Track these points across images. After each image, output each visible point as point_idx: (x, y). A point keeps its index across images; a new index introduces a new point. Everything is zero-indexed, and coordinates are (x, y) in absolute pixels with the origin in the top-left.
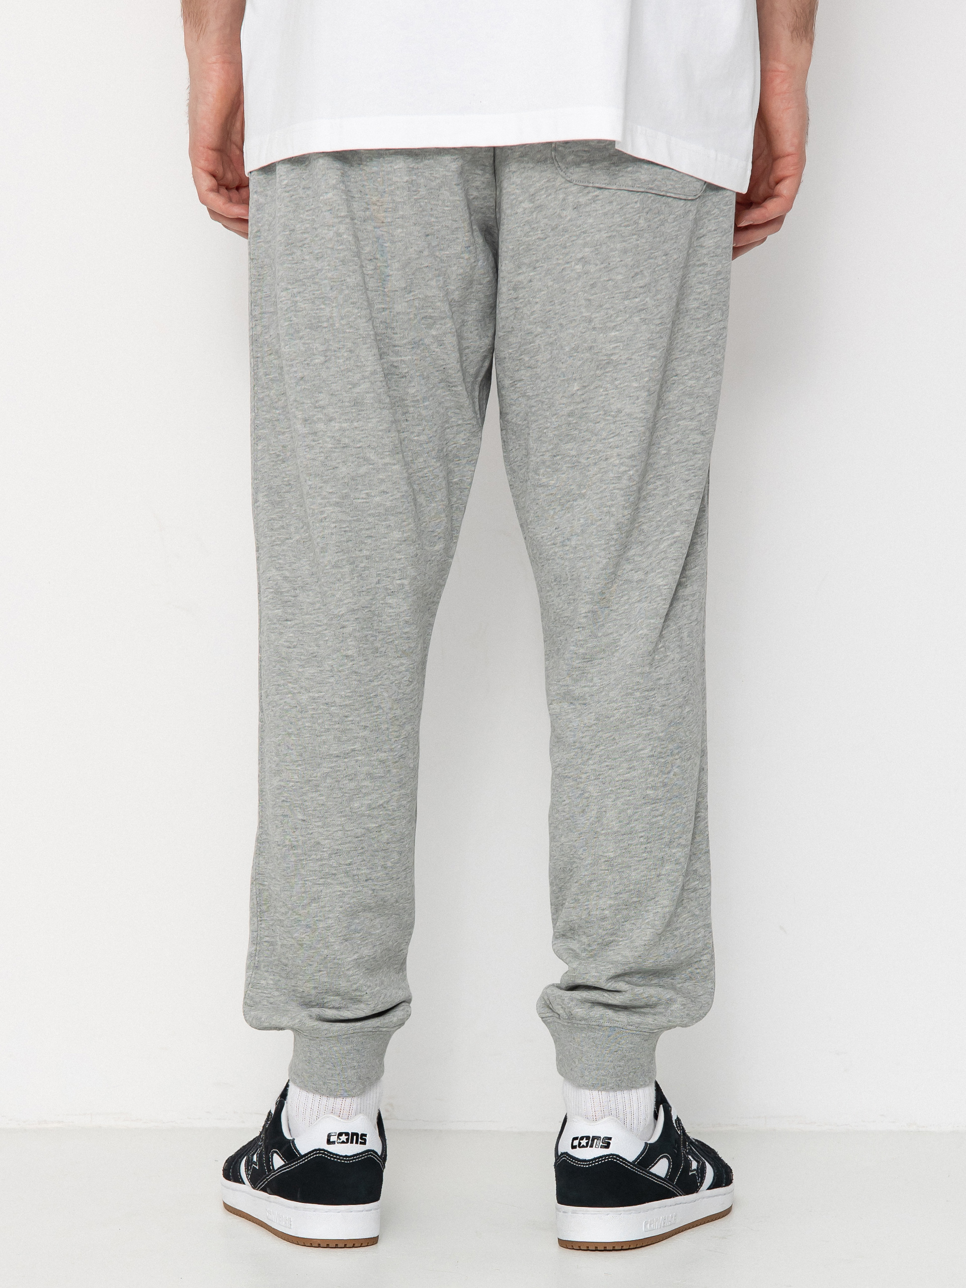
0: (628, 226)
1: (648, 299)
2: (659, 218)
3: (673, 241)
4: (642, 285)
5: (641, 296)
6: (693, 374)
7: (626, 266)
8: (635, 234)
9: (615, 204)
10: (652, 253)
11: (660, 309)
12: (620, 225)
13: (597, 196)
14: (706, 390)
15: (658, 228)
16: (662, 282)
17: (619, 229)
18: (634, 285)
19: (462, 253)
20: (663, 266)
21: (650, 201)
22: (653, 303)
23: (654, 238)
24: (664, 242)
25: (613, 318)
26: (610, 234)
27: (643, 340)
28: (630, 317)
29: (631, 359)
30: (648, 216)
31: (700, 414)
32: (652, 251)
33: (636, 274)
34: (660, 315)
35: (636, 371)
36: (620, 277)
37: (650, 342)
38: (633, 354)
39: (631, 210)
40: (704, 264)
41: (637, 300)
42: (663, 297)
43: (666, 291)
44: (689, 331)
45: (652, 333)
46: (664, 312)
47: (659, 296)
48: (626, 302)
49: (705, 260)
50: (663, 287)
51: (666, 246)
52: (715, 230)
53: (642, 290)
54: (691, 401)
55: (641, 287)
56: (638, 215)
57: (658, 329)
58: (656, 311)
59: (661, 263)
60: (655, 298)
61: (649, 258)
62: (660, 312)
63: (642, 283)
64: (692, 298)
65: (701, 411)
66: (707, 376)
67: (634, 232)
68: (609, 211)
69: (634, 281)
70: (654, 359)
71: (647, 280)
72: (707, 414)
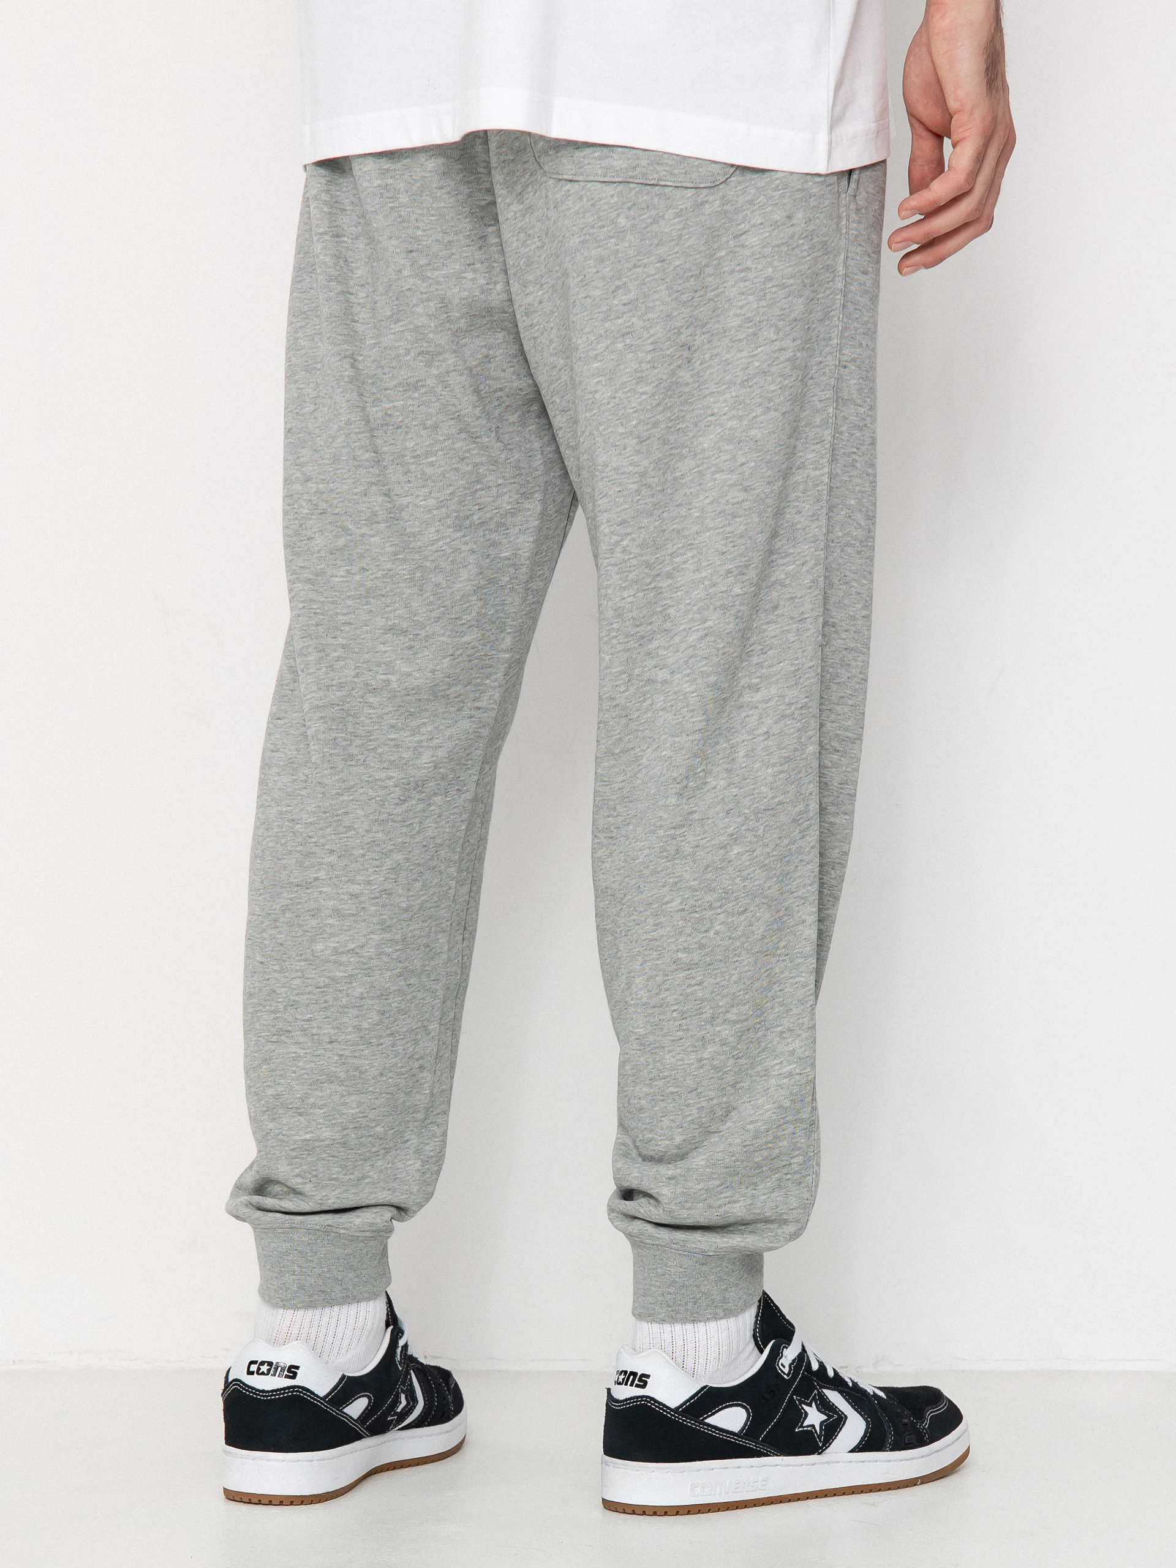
0: (603, 226)
1: (634, 320)
2: (648, 215)
3: (672, 243)
4: (625, 302)
5: (625, 315)
6: (734, 412)
7: (603, 278)
8: (612, 237)
9: (585, 199)
10: (639, 260)
11: (652, 331)
12: (593, 227)
13: (569, 191)
14: (753, 433)
15: (648, 227)
16: (656, 296)
17: (592, 231)
18: (616, 302)
19: (462, 272)
20: (657, 276)
21: (633, 193)
22: (641, 324)
23: (642, 240)
24: (658, 245)
25: (594, 345)
26: (582, 239)
27: (627, 373)
28: (613, 343)
29: (614, 398)
30: (632, 213)
31: (743, 464)
32: (638, 258)
33: (618, 288)
34: (652, 339)
35: (621, 413)
36: (598, 293)
37: (639, 375)
38: (616, 391)
39: (606, 207)
40: (748, 269)
41: (620, 321)
42: (656, 316)
43: (662, 307)
44: (728, 356)
45: (641, 363)
46: (660, 335)
47: (650, 316)
48: (607, 325)
49: (749, 263)
50: (658, 303)
51: (661, 251)
52: (761, 224)
53: (626, 309)
54: (731, 447)
55: (625, 304)
56: (616, 212)
57: (649, 357)
58: (645, 335)
59: (653, 272)
60: (645, 317)
61: (635, 266)
62: (652, 336)
63: (625, 299)
64: (731, 313)
65: (744, 460)
66: (754, 414)
67: (612, 234)
68: (579, 209)
69: (614, 297)
70: (644, 397)
71: (632, 295)
72: (753, 464)
